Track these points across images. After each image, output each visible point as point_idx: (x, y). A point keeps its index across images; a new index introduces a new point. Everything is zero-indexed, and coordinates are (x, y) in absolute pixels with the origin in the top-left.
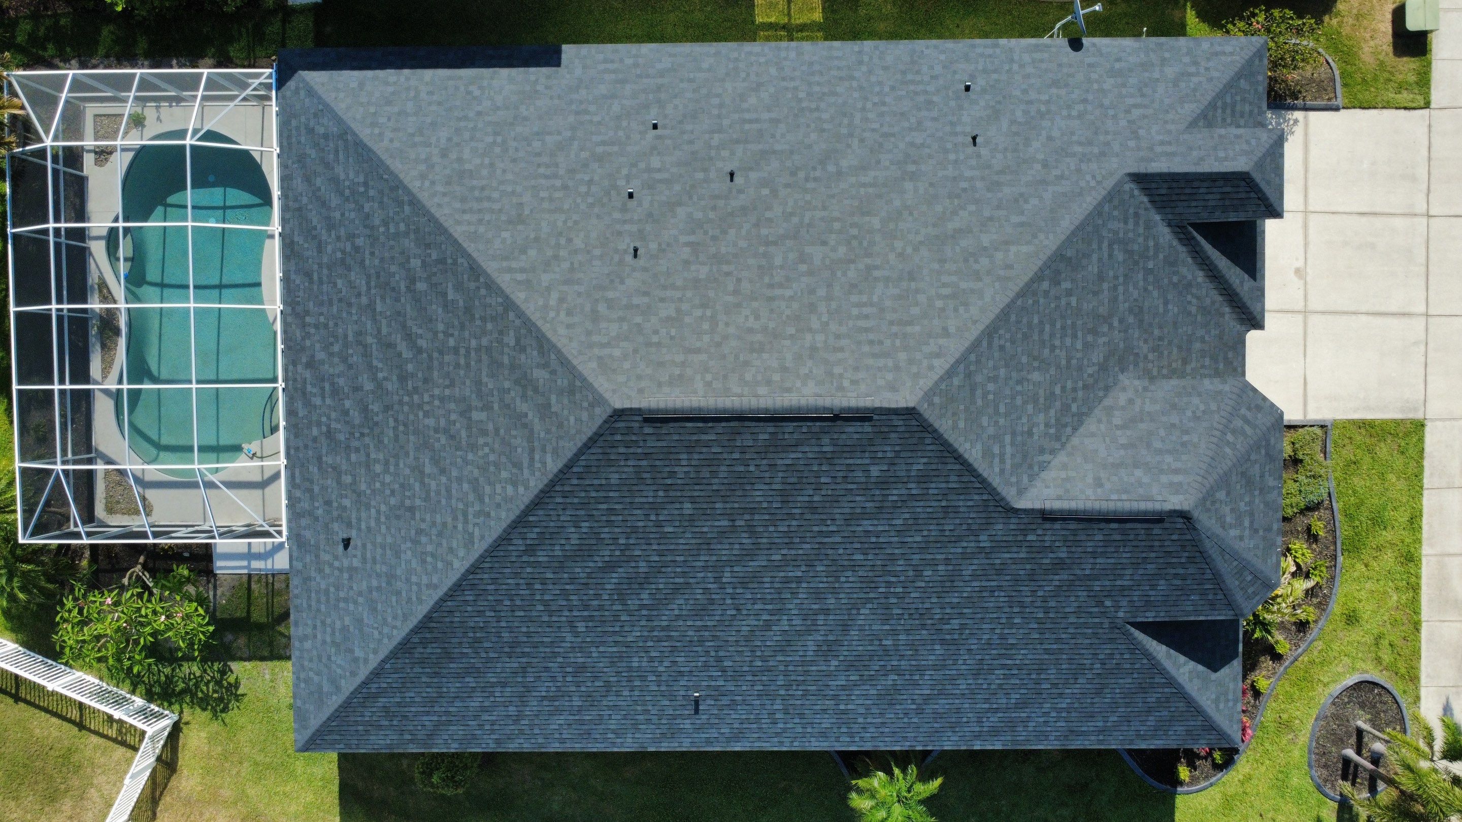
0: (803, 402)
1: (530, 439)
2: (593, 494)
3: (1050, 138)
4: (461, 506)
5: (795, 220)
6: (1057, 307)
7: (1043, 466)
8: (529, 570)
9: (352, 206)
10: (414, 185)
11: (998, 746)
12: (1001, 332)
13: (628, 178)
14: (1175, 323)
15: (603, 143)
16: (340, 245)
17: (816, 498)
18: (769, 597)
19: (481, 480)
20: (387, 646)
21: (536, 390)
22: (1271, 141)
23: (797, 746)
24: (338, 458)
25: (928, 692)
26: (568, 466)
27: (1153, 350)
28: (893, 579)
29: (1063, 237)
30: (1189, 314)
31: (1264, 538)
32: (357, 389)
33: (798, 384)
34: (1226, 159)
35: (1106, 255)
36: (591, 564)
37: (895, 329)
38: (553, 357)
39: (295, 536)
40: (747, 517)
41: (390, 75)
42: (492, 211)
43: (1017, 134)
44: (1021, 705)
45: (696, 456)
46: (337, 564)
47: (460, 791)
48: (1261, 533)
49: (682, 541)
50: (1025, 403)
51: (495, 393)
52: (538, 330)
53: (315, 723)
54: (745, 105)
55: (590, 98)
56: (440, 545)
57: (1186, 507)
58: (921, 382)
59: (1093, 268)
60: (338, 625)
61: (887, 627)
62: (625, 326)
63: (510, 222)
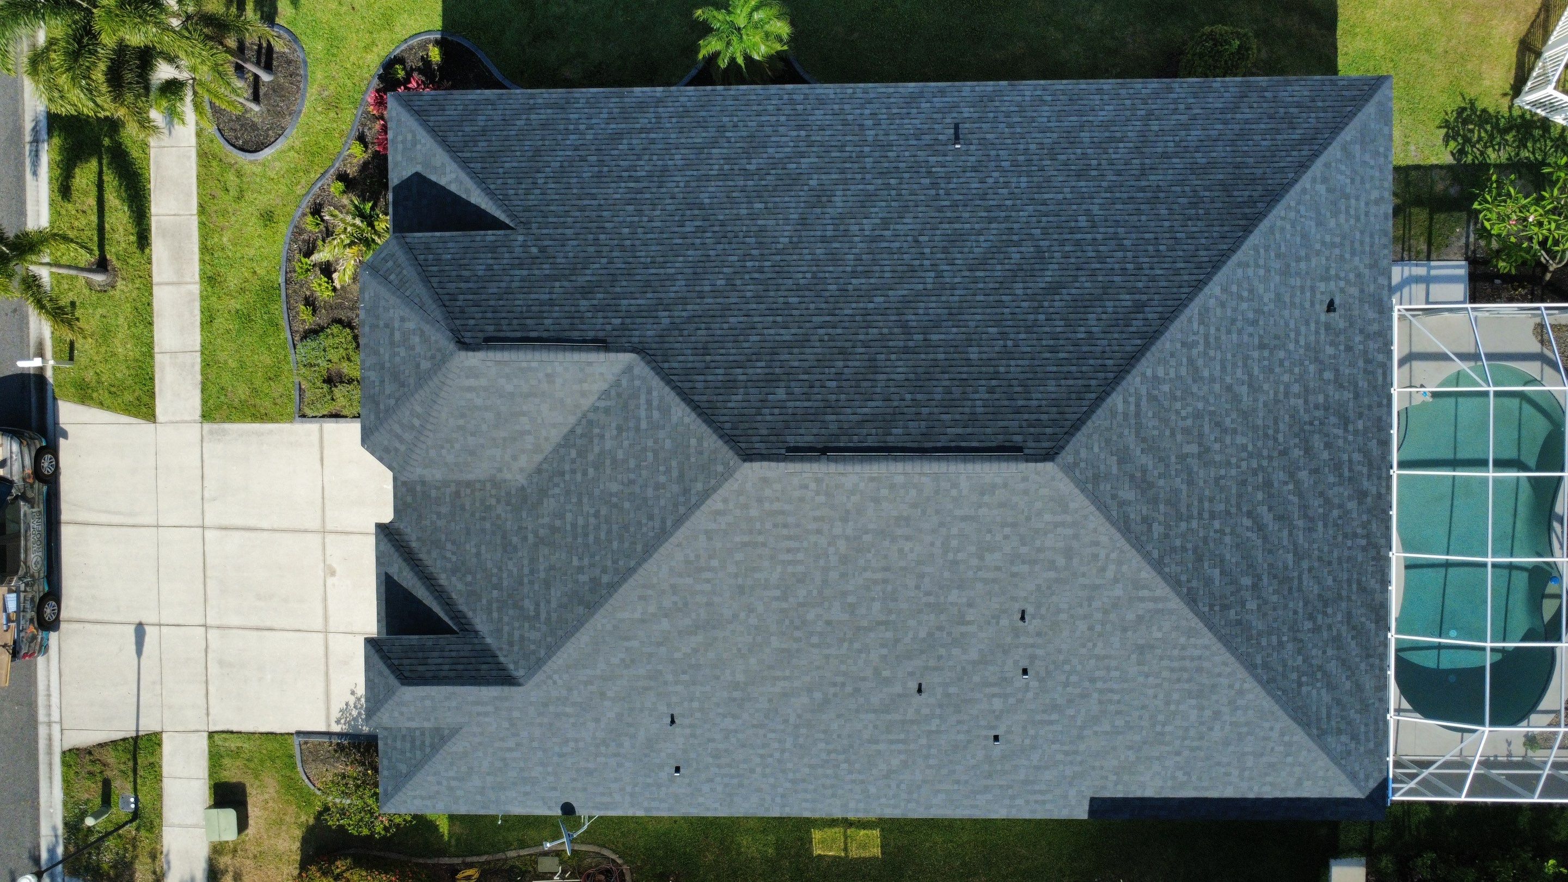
0: (858, 468)
1: (1139, 427)
2: (1074, 368)
3: (597, 720)
4: (1212, 353)
5: (857, 646)
6: (592, 556)
7: (605, 394)
8: (1140, 285)
9: (1314, 662)
10: (1250, 684)
11: (637, 90)
12: (651, 534)
13: (1027, 688)
14: (468, 533)
15: (1051, 723)
16: (1329, 621)
17: (840, 364)
18: (885, 256)
19: (1190, 381)
20: (1291, 198)
21: (1132, 477)
22: (379, 714)
23: (849, 88)
24: (1337, 397)
25: (714, 151)
26: (1100, 400)
27: (489, 508)
28: (756, 275)
29: (587, 626)
30: (454, 543)
31: (377, 317)
32: (1316, 471)
33: (862, 485)
34: (423, 699)
35: (542, 605)
36: (1073, 291)
37: (761, 539)
38: (1114, 513)
39: (1385, 311)
40: (911, 344)
41: (1269, 793)
42: (1171, 659)
43: (629, 725)
44: (617, 137)
45: (967, 410)
46: (1342, 284)
47: (1207, 29)
48: (381, 323)
49: (978, 317)
50: (625, 461)
51: (1173, 473)
52: (1128, 541)
53: (1370, 109)
54: (903, 757)
55: (1061, 767)
56: (1235, 310)
57: (463, 354)
58: (736, 486)
59: (556, 593)
60: (1342, 218)
61: (760, 222)
62: (1038, 543)
63: (1152, 647)
